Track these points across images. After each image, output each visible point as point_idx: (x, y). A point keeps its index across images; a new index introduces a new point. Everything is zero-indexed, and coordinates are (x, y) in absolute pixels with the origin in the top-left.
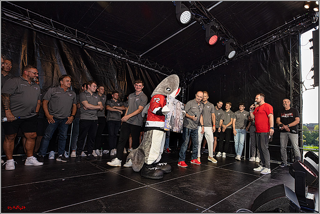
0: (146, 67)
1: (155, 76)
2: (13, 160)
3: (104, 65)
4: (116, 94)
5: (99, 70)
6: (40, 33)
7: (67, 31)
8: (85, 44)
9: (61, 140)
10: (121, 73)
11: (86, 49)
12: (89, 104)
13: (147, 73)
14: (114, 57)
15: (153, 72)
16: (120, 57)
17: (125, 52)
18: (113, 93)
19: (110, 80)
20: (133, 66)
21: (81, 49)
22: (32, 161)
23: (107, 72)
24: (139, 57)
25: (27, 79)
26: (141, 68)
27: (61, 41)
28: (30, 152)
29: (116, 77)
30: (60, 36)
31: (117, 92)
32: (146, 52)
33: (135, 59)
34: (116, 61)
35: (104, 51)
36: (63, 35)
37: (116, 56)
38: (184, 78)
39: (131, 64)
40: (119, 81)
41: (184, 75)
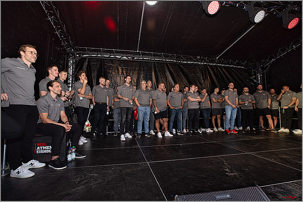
0: (223, 65)
1: (231, 70)
2: (160, 133)
3: (193, 71)
4: (204, 90)
5: (191, 76)
6: (159, 63)
7: (171, 57)
8: (181, 62)
9: (179, 122)
10: (205, 74)
11: (181, 64)
12: (191, 98)
13: (223, 69)
14: (199, 64)
15: (229, 68)
16: (202, 63)
17: (206, 58)
18: (202, 90)
19: (198, 81)
20: (213, 67)
21: (179, 65)
22: (167, 134)
23: (196, 76)
24: (216, 59)
25: (160, 90)
26: (219, 67)
27: (168, 64)
28: (166, 129)
29: (202, 78)
30: (167, 61)
31: (205, 89)
32: (221, 54)
33: (213, 62)
34: (200, 67)
35: (192, 62)
36: (169, 60)
37: (200, 63)
38: (259, 65)
39: (210, 66)
40: (204, 80)
41: (258, 63)
